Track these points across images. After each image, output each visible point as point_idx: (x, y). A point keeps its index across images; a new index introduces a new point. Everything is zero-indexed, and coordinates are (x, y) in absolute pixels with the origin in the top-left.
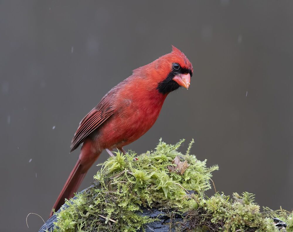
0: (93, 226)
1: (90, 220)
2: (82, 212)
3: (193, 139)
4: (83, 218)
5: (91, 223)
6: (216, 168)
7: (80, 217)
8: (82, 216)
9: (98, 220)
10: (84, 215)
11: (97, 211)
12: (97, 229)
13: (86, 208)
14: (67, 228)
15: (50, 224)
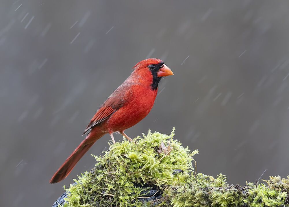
0: (96, 200)
1: (94, 196)
2: (87, 189)
3: (174, 128)
4: (87, 193)
5: (95, 198)
6: (197, 152)
7: (85, 193)
8: (87, 192)
9: (100, 196)
10: (89, 192)
11: (99, 188)
12: (99, 203)
13: (90, 186)
14: (74, 202)
15: (62, 200)
